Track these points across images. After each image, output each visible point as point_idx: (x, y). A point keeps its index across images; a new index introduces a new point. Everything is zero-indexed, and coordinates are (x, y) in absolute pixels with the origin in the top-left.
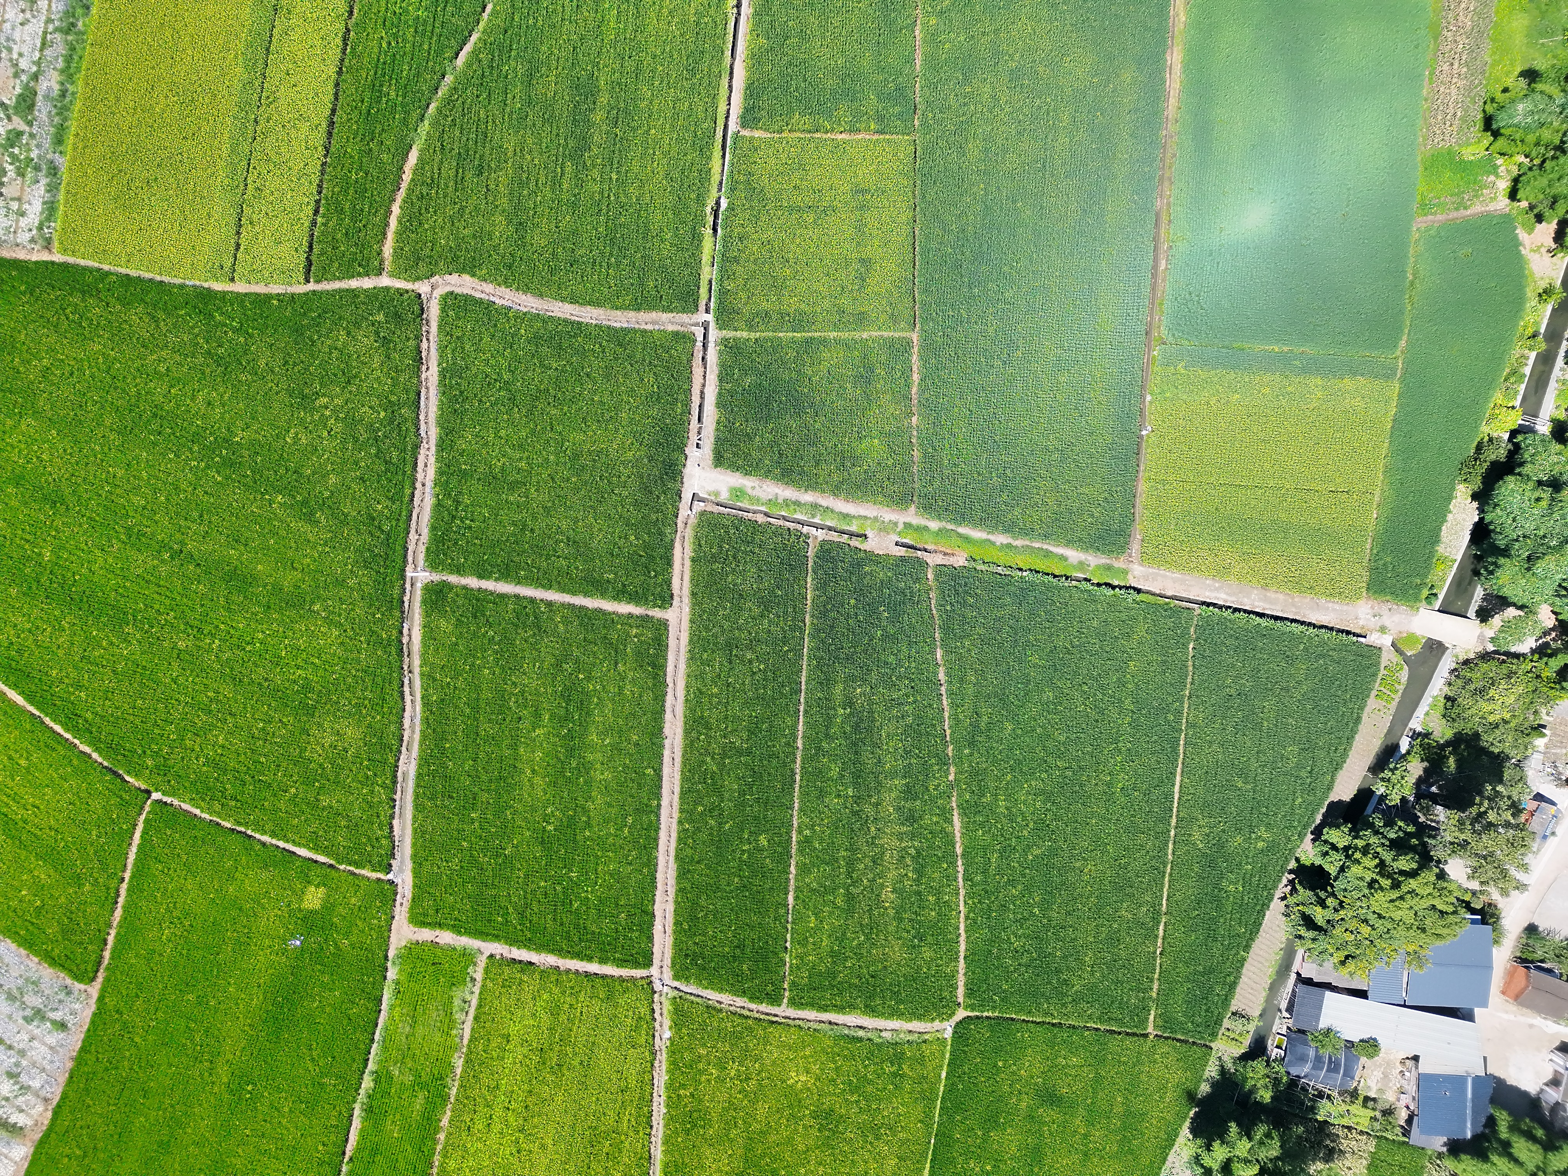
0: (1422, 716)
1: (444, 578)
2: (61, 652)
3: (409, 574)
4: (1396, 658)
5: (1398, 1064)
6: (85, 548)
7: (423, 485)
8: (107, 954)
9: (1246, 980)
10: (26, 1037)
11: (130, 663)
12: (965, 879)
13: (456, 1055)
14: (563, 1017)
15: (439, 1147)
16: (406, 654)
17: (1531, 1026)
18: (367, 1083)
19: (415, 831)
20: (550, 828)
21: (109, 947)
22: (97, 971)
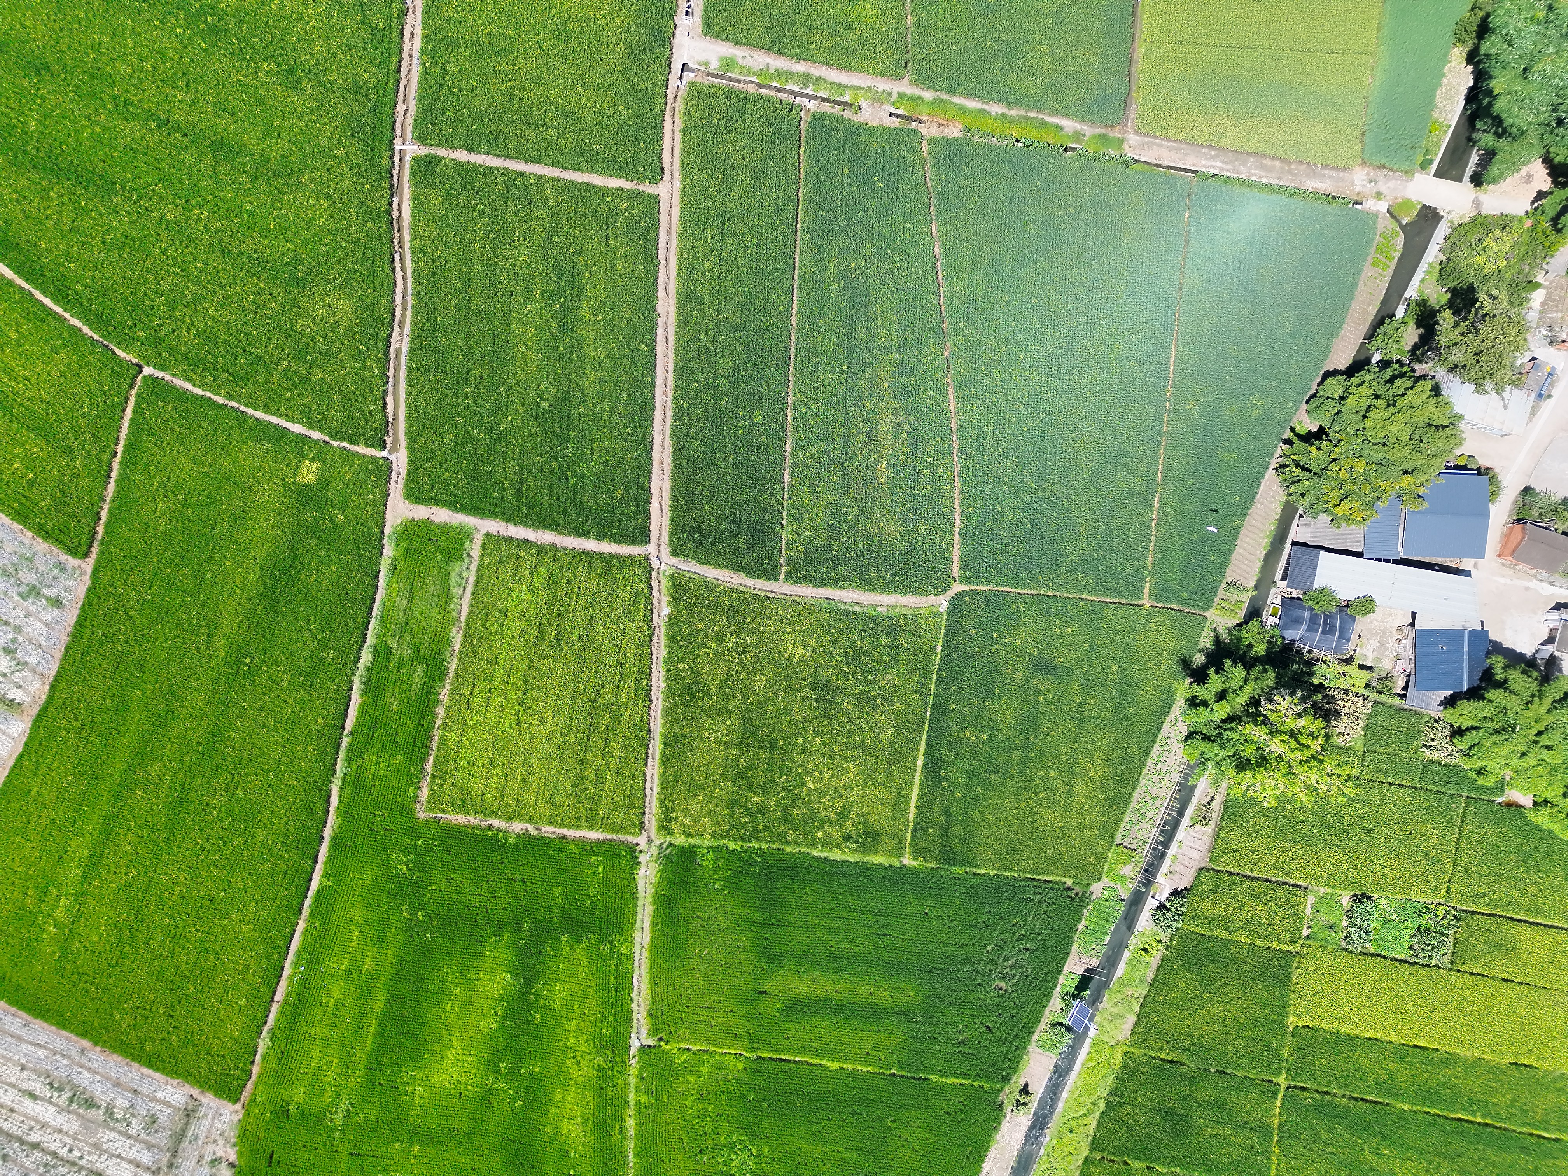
0: (1418, 283)
1: (433, 152)
2: (50, 223)
3: (397, 147)
4: (1393, 225)
5: (1394, 632)
6: (72, 117)
7: (411, 56)
8: (101, 529)
9: (1241, 551)
10: (22, 614)
11: (119, 235)
12: (961, 452)
13: (454, 630)
14: (561, 592)
15: (439, 722)
16: (396, 229)
17: (1527, 589)
18: (366, 657)
19: (409, 406)
20: (545, 405)
21: (102, 522)
22: (91, 546)
